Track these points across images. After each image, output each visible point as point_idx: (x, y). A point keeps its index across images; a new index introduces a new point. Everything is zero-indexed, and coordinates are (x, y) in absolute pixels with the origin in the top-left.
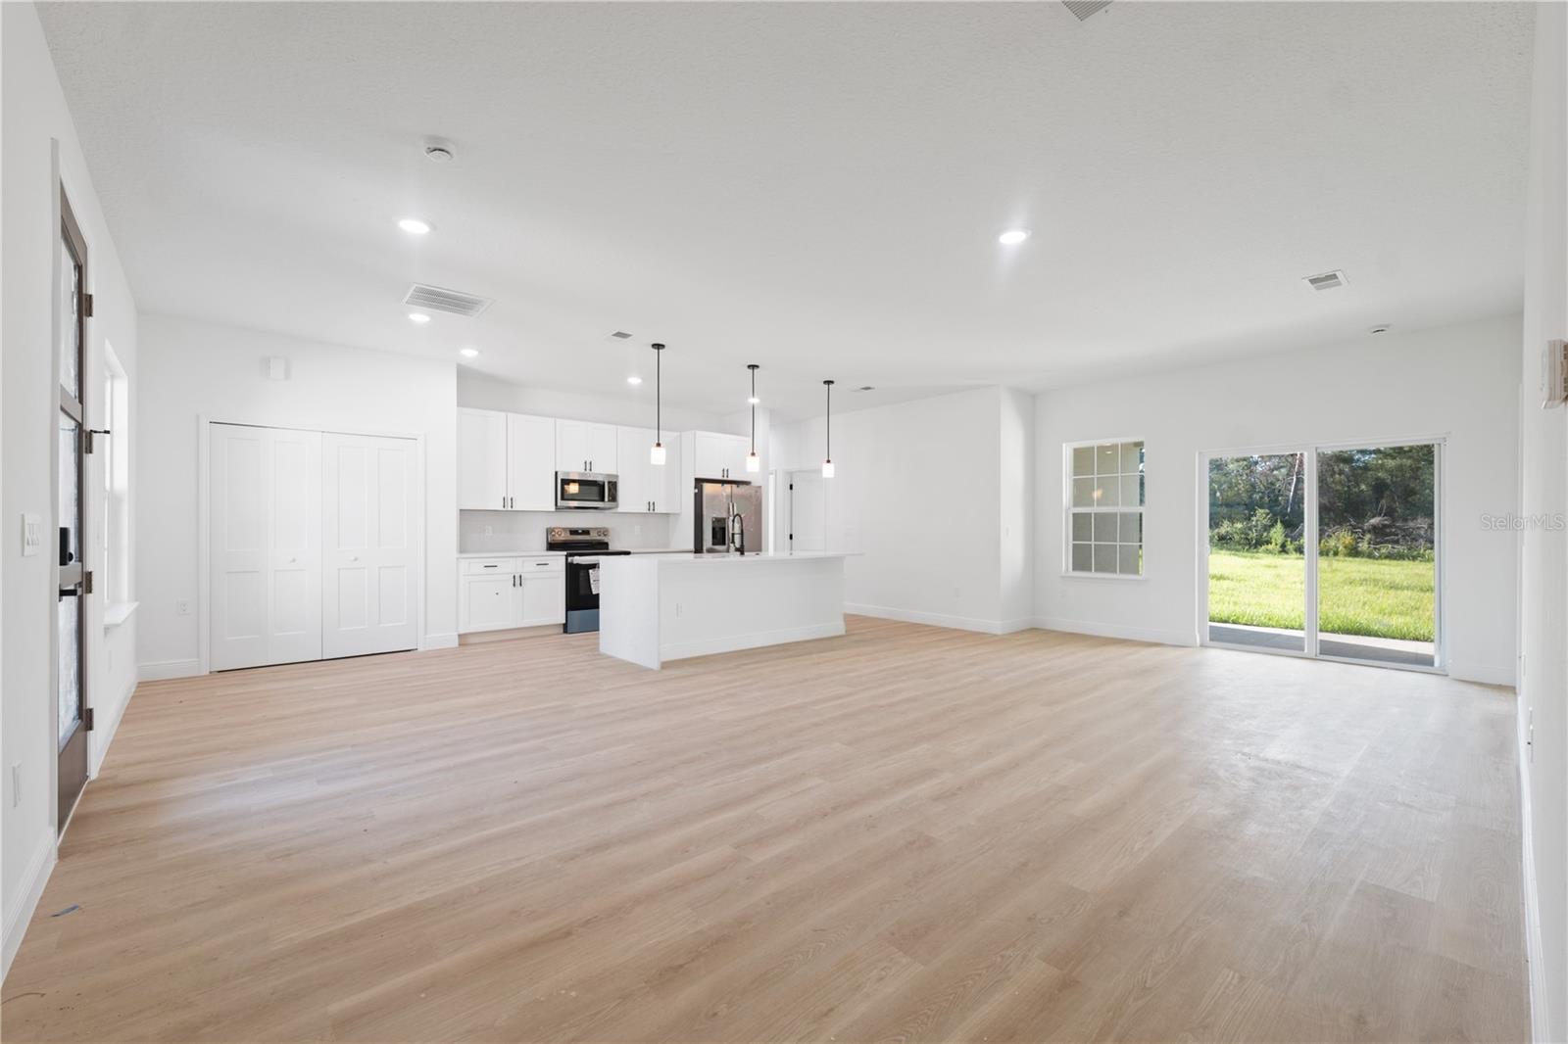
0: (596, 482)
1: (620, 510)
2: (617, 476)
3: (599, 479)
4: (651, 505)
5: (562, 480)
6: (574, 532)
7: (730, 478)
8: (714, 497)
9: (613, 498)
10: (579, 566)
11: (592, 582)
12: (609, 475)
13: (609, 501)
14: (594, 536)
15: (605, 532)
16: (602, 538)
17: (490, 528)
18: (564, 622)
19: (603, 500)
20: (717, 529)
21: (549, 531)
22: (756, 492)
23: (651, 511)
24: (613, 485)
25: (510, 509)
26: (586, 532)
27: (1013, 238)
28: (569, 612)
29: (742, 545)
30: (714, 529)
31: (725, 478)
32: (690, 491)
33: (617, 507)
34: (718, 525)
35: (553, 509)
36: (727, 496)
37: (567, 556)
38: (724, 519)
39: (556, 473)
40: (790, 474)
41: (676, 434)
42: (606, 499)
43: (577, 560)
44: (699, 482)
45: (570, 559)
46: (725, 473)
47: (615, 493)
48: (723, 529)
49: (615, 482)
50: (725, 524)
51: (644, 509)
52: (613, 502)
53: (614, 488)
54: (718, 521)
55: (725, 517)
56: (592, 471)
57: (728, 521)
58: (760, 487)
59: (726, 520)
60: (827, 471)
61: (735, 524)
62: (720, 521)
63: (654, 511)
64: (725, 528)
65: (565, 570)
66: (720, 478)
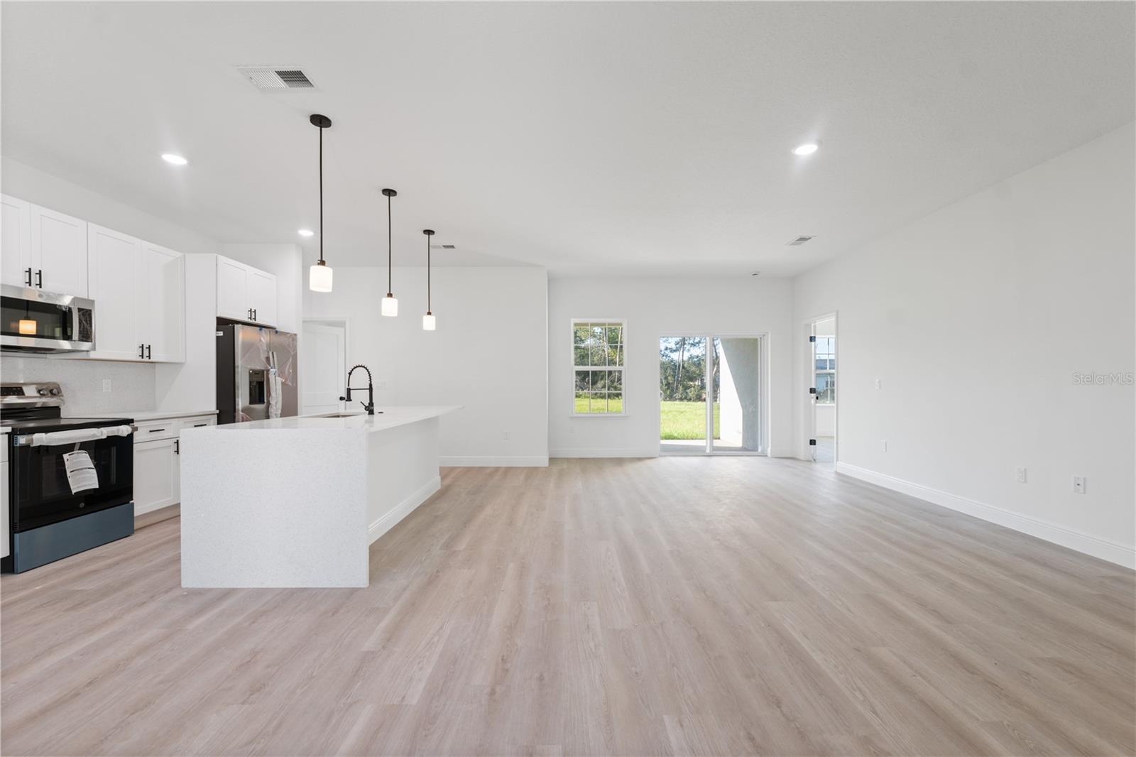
2: (93, 301)
3: (65, 301)
4: (145, 350)
7: (258, 321)
8: (249, 347)
9: (86, 335)
11: (68, 474)
13: (78, 339)
14: (31, 396)
15: (52, 390)
16: (48, 400)
18: (8, 554)
20: (254, 384)
22: (293, 340)
23: (145, 358)
24: (86, 315)
27: (806, 150)
28: (17, 536)
30: (250, 383)
31: (253, 321)
32: (209, 333)
33: (94, 349)
34: (258, 379)
36: (266, 342)
37: (12, 436)
38: (262, 372)
41: (179, 254)
42: (73, 336)
43: (41, 438)
44: (224, 323)
45: (22, 440)
46: (253, 314)
47: (88, 328)
48: (261, 384)
49: (91, 311)
50: (264, 377)
51: (134, 355)
52: (86, 341)
53: (86, 321)
54: (256, 374)
55: (263, 369)
56: (42, 287)
57: (268, 374)
58: (296, 335)
59: (265, 372)
60: (429, 323)
61: (277, 378)
62: (258, 374)
63: (150, 358)
64: (263, 382)
65: (7, 459)
66: (246, 319)
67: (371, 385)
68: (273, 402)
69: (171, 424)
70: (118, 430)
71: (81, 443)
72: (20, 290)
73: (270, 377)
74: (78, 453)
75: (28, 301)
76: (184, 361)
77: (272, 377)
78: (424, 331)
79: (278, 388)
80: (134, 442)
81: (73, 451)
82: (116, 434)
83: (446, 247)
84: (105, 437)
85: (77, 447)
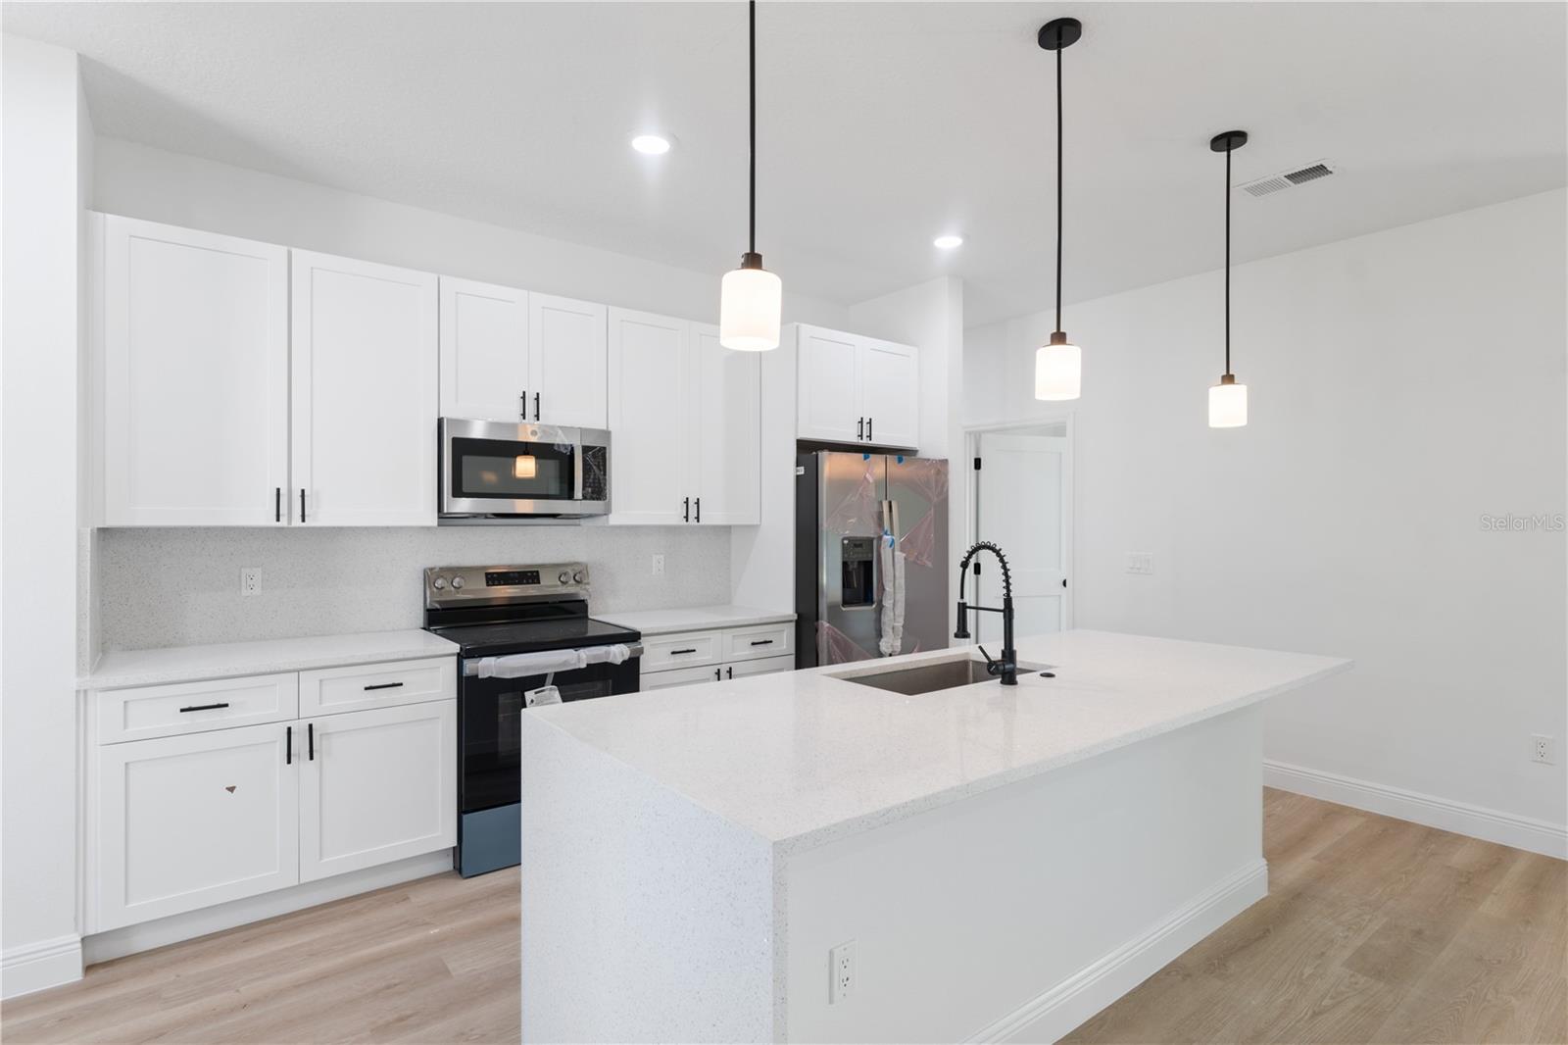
0: (551, 445)
1: (614, 519)
2: (607, 434)
3: (560, 439)
4: (692, 508)
5: (456, 441)
6: (495, 578)
7: (876, 441)
8: (846, 485)
9: (597, 489)
10: (496, 685)
12: (583, 431)
13: (585, 498)
14: (549, 586)
15: (578, 573)
16: (570, 589)
17: (258, 573)
18: (454, 843)
19: (570, 496)
20: (853, 567)
21: (430, 576)
22: (938, 472)
23: (692, 521)
24: (597, 457)
25: (297, 522)
26: (529, 576)
28: (465, 817)
29: (1009, 653)
30: (845, 564)
31: (865, 441)
32: (785, 471)
33: (607, 512)
34: (858, 556)
35: (432, 519)
36: (877, 483)
37: (461, 657)
38: (870, 541)
39: (440, 422)
40: (976, 437)
42: (578, 492)
43: (489, 667)
44: (808, 450)
45: (470, 666)
46: (866, 427)
47: (601, 477)
48: (867, 567)
49: (605, 448)
50: (872, 553)
51: (674, 516)
52: (598, 499)
53: (598, 467)
54: (856, 546)
55: (872, 536)
56: (540, 418)
57: (879, 546)
58: (945, 462)
59: (875, 542)
60: (1228, 406)
61: (897, 553)
62: (860, 545)
63: (698, 521)
64: (871, 562)
65: (455, 695)
66: (851, 437)
67: (1008, 601)
68: (887, 603)
69: (709, 639)
70: (608, 654)
71: (556, 673)
72: (513, 427)
73: (882, 552)
74: (551, 689)
75: (527, 443)
76: (756, 522)
77: (886, 553)
78: (1211, 428)
79: (897, 574)
80: (641, 672)
81: (543, 686)
82: (605, 660)
83: (1297, 177)
84: (583, 666)
85: (550, 679)
